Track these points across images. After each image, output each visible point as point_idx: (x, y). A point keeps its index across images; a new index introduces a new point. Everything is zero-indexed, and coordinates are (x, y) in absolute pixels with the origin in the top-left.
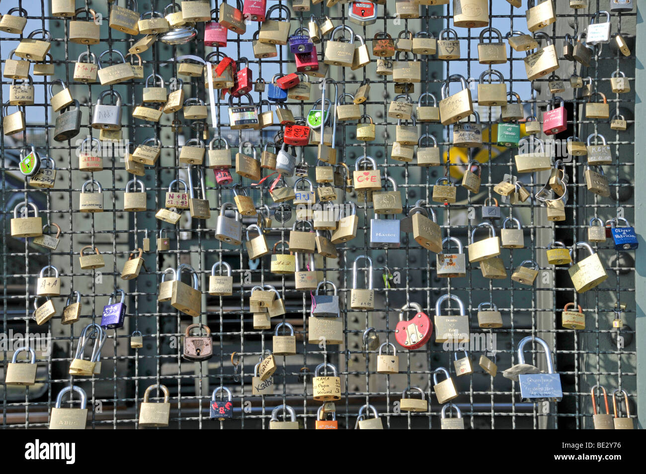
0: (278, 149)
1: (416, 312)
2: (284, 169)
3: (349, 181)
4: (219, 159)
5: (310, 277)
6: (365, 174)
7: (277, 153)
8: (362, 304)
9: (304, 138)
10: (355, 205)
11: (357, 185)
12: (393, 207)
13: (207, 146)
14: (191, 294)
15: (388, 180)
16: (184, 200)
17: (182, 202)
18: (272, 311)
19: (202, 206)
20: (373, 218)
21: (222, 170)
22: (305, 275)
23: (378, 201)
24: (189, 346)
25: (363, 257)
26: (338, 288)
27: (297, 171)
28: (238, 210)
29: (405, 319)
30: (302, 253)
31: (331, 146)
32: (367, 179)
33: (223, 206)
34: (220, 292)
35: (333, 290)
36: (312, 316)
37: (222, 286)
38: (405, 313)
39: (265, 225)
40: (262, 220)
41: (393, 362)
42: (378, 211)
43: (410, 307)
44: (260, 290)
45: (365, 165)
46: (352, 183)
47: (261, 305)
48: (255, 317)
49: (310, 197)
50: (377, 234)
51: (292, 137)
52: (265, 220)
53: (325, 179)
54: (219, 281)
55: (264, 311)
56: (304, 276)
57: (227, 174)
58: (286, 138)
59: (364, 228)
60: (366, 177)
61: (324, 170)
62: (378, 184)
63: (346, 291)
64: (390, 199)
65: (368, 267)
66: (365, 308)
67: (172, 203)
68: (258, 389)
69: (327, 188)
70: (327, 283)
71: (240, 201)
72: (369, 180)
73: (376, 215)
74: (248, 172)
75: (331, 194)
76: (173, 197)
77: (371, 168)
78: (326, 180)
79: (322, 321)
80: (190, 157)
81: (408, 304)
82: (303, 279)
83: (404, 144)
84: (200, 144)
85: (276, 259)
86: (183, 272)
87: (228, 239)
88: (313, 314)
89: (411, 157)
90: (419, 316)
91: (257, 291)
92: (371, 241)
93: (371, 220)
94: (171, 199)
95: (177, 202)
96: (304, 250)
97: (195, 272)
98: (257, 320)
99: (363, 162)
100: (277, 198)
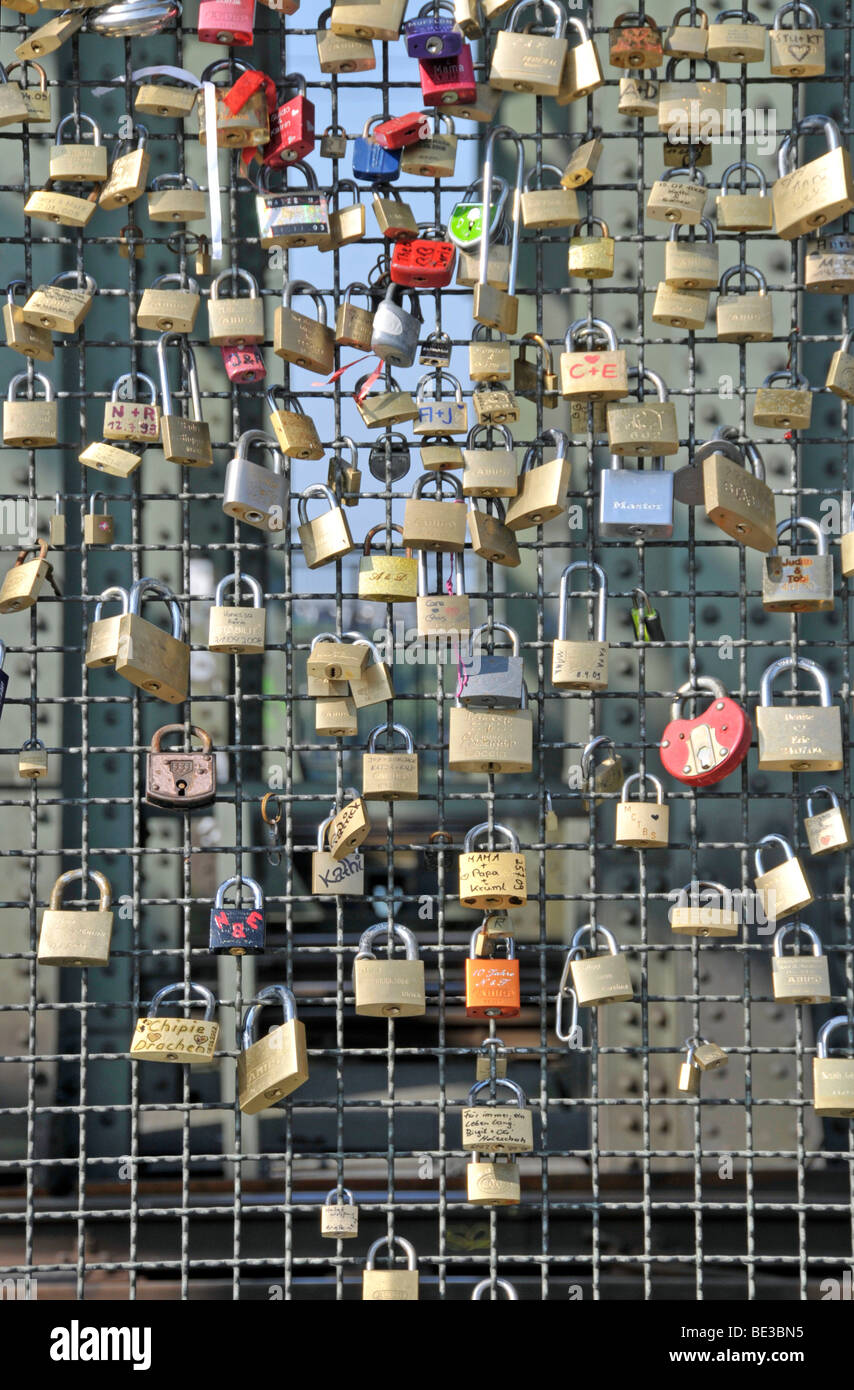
0: (377, 300)
1: (712, 699)
2: (390, 345)
3: (549, 380)
4: (233, 321)
5: (454, 610)
6: (588, 359)
7: (375, 308)
8: (579, 674)
9: (440, 269)
10: (565, 436)
11: (569, 386)
12: (655, 439)
13: (204, 291)
14: (164, 648)
15: (646, 377)
16: (148, 421)
17: (145, 426)
18: (360, 692)
19: (190, 434)
20: (608, 466)
21: (241, 348)
22: (441, 604)
23: (620, 425)
24: (159, 772)
25: (583, 564)
26: (521, 640)
27: (423, 353)
28: (279, 449)
29: (683, 715)
30: (434, 549)
31: (506, 291)
32: (594, 371)
33: (243, 439)
34: (234, 643)
35: (509, 646)
36: (459, 705)
37: (238, 630)
38: (684, 700)
39: (345, 483)
40: (339, 474)
41: (655, 817)
42: (619, 449)
43: (697, 688)
44: (331, 640)
45: (590, 340)
46: (557, 383)
47: (333, 674)
48: (320, 707)
49: (456, 417)
50: (616, 505)
51: (411, 267)
52: (344, 475)
53: (489, 371)
54: (233, 618)
55: (340, 691)
56: (439, 607)
57: (253, 357)
58: (395, 270)
59: (587, 493)
60: (590, 366)
61: (491, 350)
62: (619, 384)
63: (543, 648)
64: (649, 420)
65: (596, 588)
66: (586, 686)
67: (118, 428)
68: (326, 881)
69: (496, 394)
70: (494, 628)
71: (284, 423)
72: (600, 374)
73: (615, 458)
74: (302, 352)
75: (506, 406)
76: (121, 414)
77: (604, 347)
78: (492, 376)
79: (482, 717)
80: (164, 314)
81: (692, 680)
82: (437, 615)
83: (687, 287)
84: (186, 286)
85: (370, 568)
86: (144, 597)
87: (254, 515)
88: (461, 700)
89: (701, 317)
90: (720, 706)
91: (326, 644)
92: (602, 520)
93: (603, 472)
94: (117, 418)
95: (132, 427)
96: (441, 543)
97: (175, 600)
98: (324, 714)
99: (585, 331)
100: (374, 417)
